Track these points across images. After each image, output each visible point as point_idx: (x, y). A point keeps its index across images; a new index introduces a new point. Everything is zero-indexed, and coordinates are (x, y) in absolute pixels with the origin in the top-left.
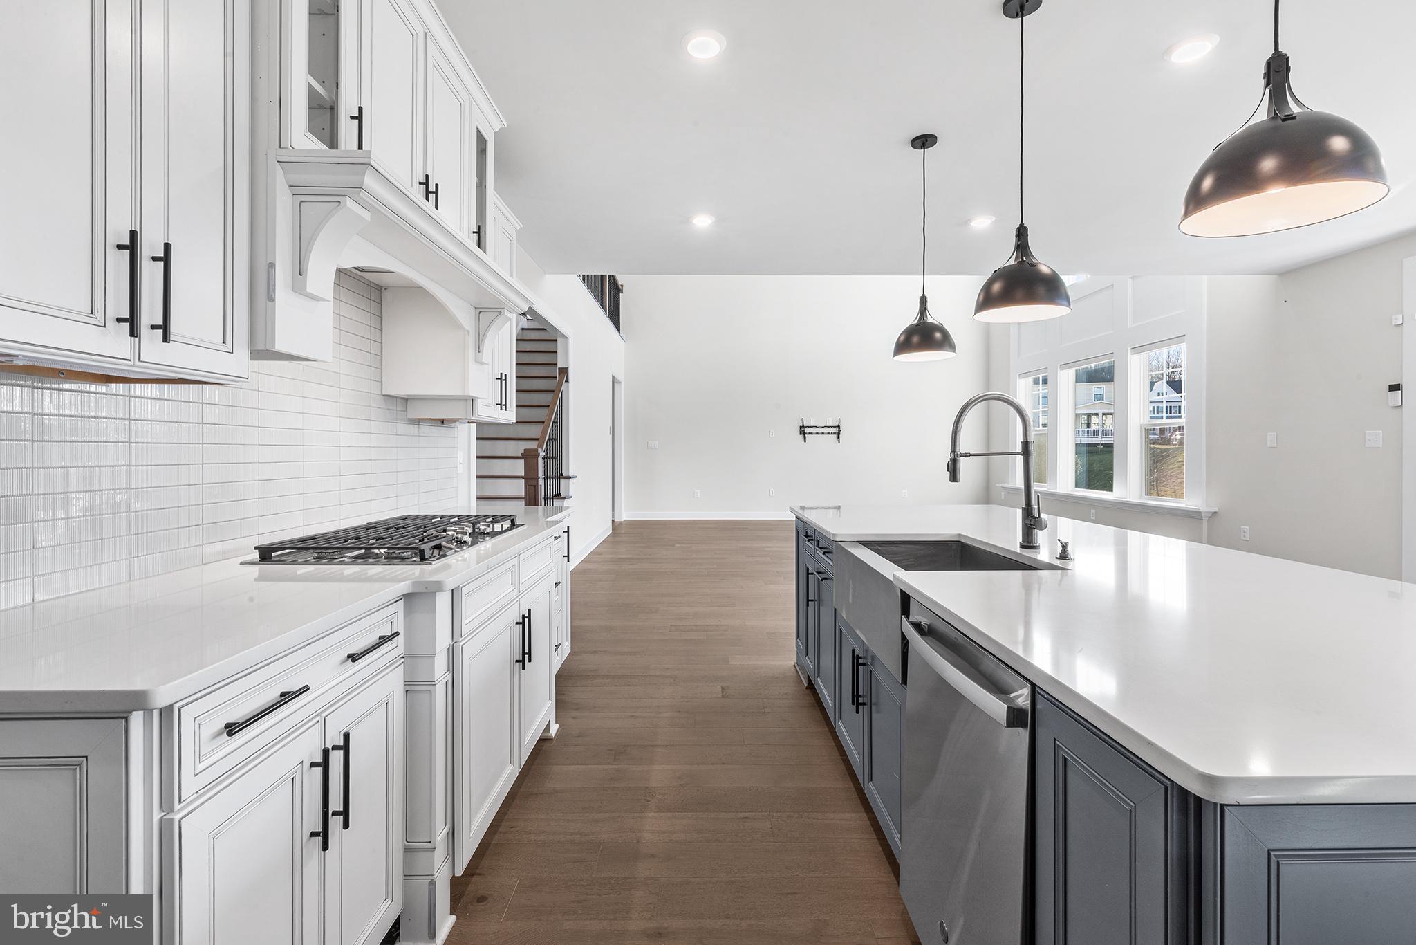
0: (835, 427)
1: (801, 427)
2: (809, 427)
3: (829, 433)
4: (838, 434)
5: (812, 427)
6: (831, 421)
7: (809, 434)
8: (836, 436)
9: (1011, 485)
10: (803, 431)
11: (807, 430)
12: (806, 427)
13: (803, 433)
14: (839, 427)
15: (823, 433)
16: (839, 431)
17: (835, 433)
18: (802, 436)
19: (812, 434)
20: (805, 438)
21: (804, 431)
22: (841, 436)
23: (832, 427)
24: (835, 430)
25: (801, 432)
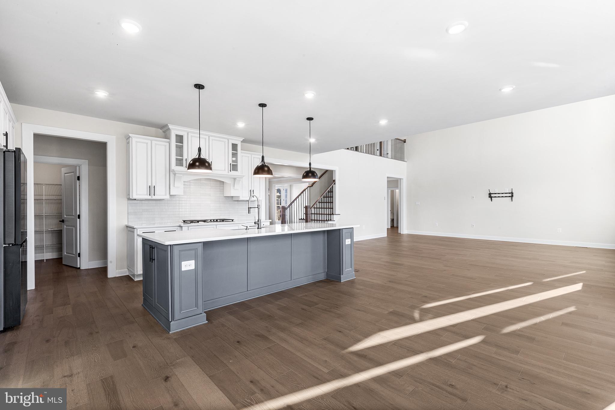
0: (510, 193)
1: (489, 194)
2: (494, 194)
3: (506, 197)
5: (495, 194)
6: (507, 190)
7: (494, 197)
11: (492, 195)
12: (492, 194)
14: (512, 193)
15: (502, 197)
16: (512, 195)
17: (510, 197)
19: (496, 197)
20: (491, 199)
21: (491, 196)
22: (513, 197)
23: (508, 193)
24: (510, 195)
25: (489, 196)
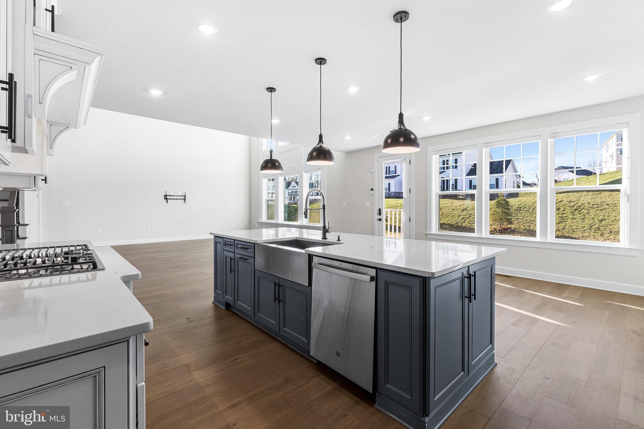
0: (183, 196)
1: (165, 196)
2: (169, 196)
3: (180, 199)
4: (185, 199)
5: (171, 196)
6: (181, 193)
7: (169, 199)
8: (183, 200)
9: (260, 221)
10: (166, 198)
11: (168, 197)
12: (168, 196)
13: (166, 199)
14: (185, 196)
15: (177, 199)
16: (185, 198)
17: (183, 199)
18: (166, 200)
19: (171, 199)
20: (167, 201)
22: (186, 200)
23: (181, 196)
24: (183, 198)
25: (165, 198)
